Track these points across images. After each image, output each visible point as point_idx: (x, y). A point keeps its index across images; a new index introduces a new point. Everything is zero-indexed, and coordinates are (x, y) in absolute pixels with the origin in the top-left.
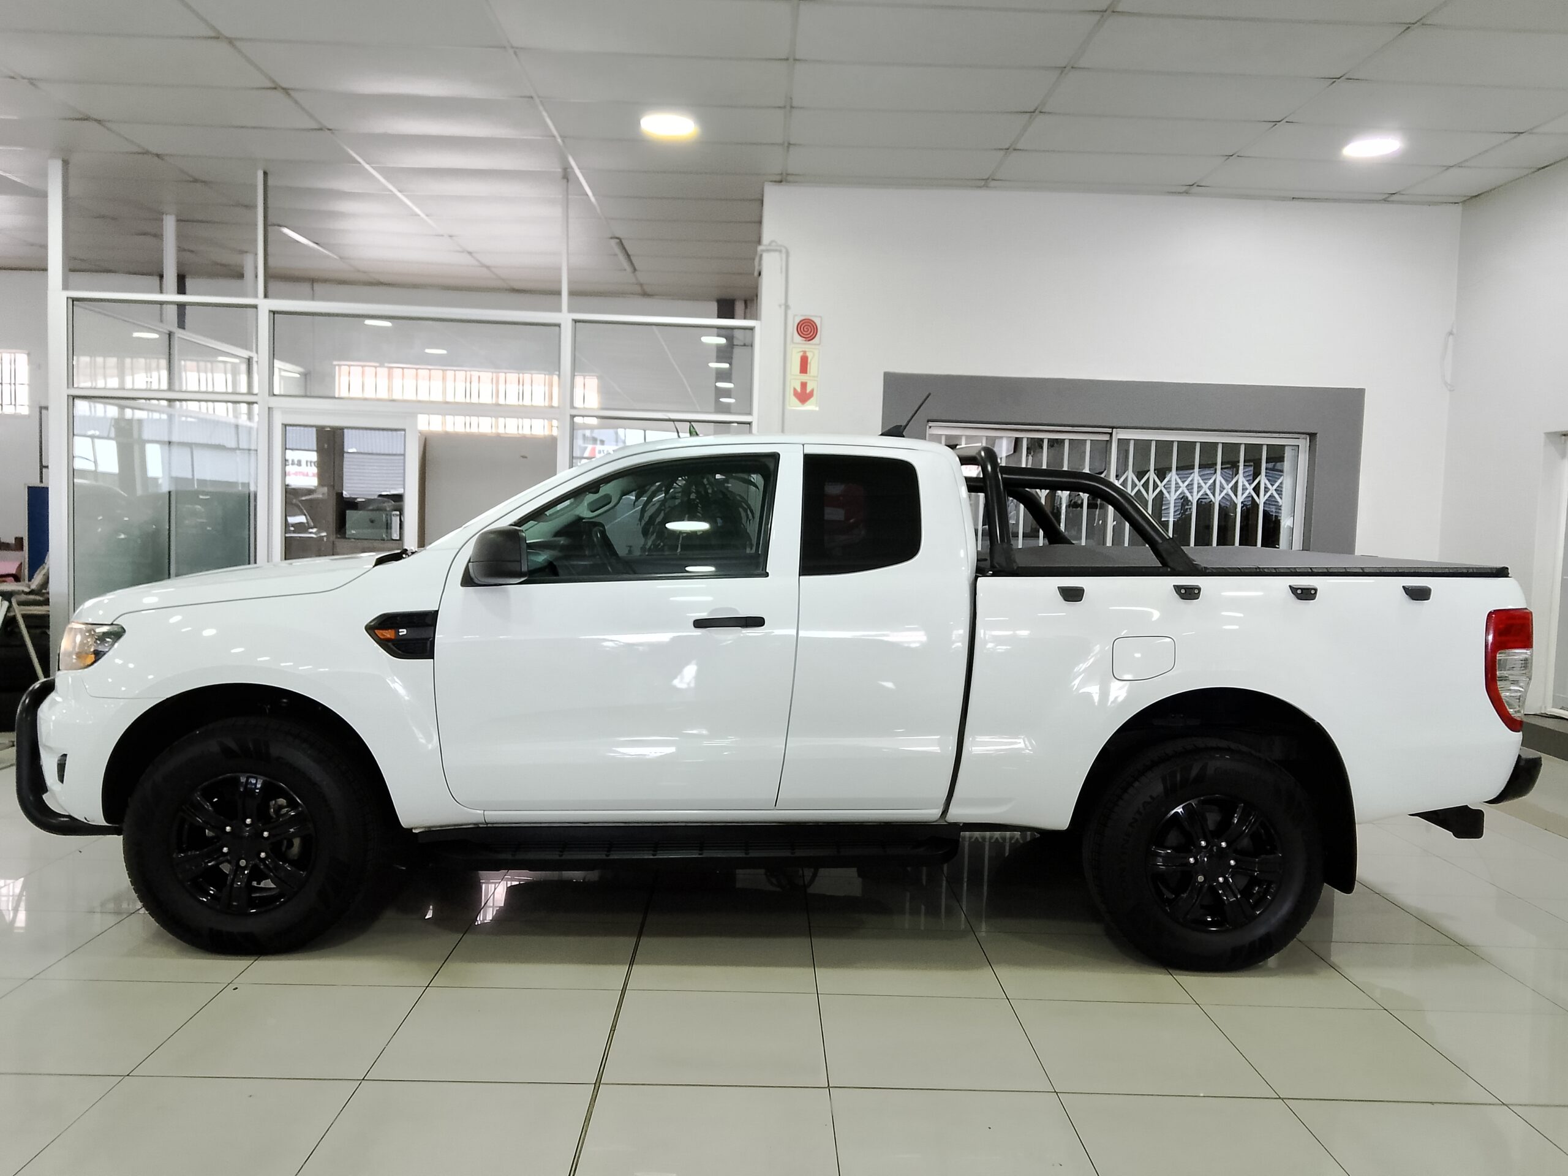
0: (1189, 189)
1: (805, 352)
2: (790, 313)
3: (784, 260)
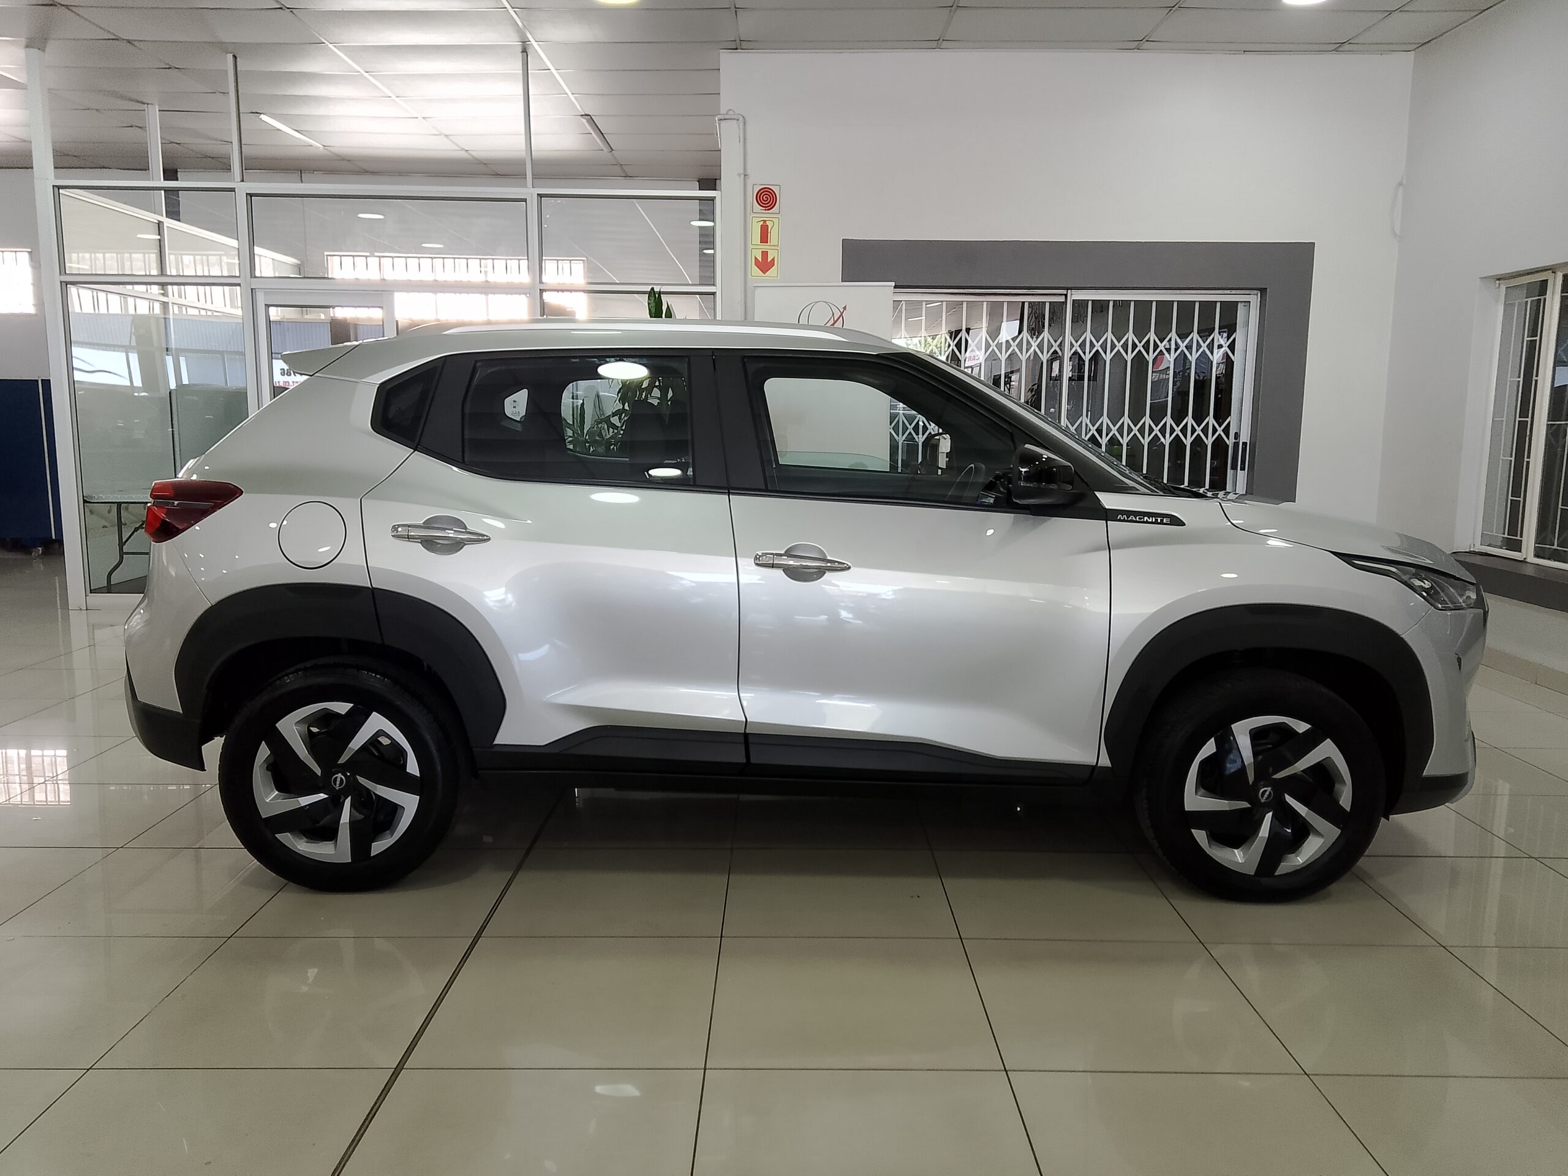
0: (1140, 44)
1: (765, 222)
2: (749, 182)
3: (742, 127)
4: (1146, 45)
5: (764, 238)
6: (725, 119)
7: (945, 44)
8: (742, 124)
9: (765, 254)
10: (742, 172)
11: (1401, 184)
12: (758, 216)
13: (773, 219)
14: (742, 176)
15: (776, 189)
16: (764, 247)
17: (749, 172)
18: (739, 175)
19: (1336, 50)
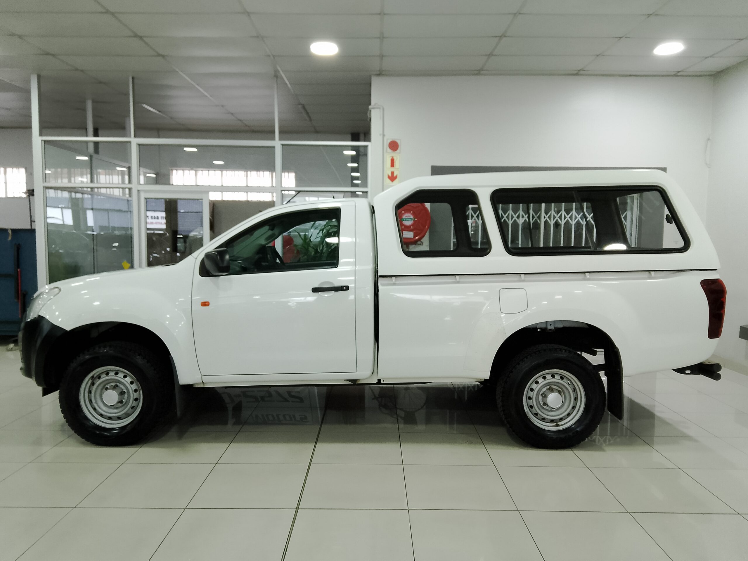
0: (578, 73)
1: (393, 157)
2: (385, 138)
3: (382, 113)
4: (581, 72)
5: (392, 165)
6: (374, 108)
7: (482, 72)
8: (382, 110)
9: (393, 173)
10: (381, 132)
11: (709, 139)
12: (389, 154)
13: (397, 156)
14: (382, 136)
15: (398, 142)
16: (393, 169)
17: (385, 133)
18: (380, 135)
19: (675, 75)
